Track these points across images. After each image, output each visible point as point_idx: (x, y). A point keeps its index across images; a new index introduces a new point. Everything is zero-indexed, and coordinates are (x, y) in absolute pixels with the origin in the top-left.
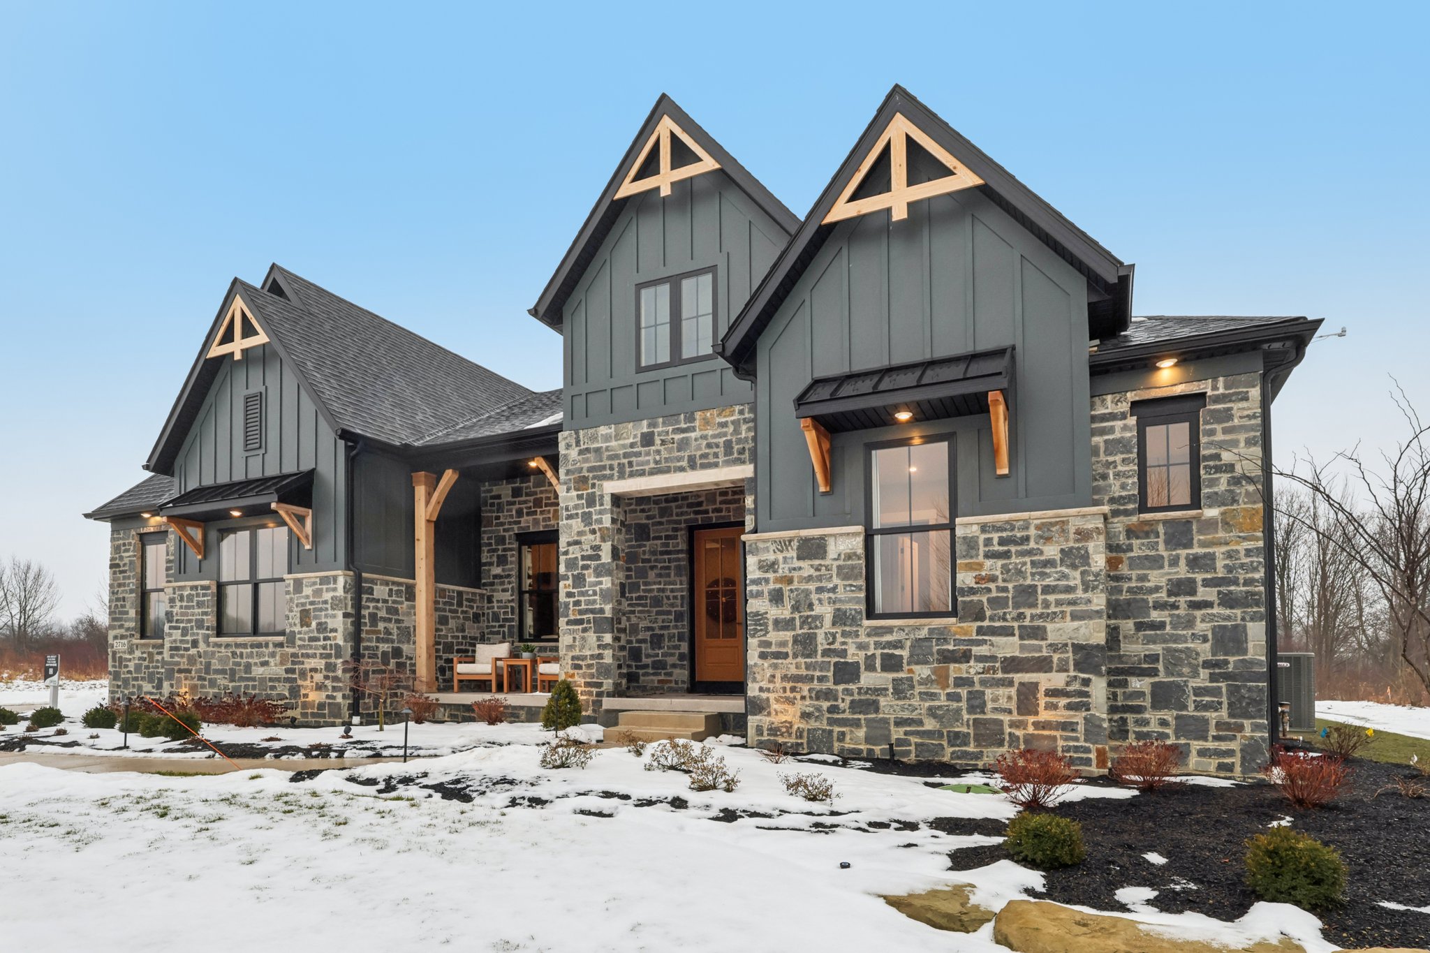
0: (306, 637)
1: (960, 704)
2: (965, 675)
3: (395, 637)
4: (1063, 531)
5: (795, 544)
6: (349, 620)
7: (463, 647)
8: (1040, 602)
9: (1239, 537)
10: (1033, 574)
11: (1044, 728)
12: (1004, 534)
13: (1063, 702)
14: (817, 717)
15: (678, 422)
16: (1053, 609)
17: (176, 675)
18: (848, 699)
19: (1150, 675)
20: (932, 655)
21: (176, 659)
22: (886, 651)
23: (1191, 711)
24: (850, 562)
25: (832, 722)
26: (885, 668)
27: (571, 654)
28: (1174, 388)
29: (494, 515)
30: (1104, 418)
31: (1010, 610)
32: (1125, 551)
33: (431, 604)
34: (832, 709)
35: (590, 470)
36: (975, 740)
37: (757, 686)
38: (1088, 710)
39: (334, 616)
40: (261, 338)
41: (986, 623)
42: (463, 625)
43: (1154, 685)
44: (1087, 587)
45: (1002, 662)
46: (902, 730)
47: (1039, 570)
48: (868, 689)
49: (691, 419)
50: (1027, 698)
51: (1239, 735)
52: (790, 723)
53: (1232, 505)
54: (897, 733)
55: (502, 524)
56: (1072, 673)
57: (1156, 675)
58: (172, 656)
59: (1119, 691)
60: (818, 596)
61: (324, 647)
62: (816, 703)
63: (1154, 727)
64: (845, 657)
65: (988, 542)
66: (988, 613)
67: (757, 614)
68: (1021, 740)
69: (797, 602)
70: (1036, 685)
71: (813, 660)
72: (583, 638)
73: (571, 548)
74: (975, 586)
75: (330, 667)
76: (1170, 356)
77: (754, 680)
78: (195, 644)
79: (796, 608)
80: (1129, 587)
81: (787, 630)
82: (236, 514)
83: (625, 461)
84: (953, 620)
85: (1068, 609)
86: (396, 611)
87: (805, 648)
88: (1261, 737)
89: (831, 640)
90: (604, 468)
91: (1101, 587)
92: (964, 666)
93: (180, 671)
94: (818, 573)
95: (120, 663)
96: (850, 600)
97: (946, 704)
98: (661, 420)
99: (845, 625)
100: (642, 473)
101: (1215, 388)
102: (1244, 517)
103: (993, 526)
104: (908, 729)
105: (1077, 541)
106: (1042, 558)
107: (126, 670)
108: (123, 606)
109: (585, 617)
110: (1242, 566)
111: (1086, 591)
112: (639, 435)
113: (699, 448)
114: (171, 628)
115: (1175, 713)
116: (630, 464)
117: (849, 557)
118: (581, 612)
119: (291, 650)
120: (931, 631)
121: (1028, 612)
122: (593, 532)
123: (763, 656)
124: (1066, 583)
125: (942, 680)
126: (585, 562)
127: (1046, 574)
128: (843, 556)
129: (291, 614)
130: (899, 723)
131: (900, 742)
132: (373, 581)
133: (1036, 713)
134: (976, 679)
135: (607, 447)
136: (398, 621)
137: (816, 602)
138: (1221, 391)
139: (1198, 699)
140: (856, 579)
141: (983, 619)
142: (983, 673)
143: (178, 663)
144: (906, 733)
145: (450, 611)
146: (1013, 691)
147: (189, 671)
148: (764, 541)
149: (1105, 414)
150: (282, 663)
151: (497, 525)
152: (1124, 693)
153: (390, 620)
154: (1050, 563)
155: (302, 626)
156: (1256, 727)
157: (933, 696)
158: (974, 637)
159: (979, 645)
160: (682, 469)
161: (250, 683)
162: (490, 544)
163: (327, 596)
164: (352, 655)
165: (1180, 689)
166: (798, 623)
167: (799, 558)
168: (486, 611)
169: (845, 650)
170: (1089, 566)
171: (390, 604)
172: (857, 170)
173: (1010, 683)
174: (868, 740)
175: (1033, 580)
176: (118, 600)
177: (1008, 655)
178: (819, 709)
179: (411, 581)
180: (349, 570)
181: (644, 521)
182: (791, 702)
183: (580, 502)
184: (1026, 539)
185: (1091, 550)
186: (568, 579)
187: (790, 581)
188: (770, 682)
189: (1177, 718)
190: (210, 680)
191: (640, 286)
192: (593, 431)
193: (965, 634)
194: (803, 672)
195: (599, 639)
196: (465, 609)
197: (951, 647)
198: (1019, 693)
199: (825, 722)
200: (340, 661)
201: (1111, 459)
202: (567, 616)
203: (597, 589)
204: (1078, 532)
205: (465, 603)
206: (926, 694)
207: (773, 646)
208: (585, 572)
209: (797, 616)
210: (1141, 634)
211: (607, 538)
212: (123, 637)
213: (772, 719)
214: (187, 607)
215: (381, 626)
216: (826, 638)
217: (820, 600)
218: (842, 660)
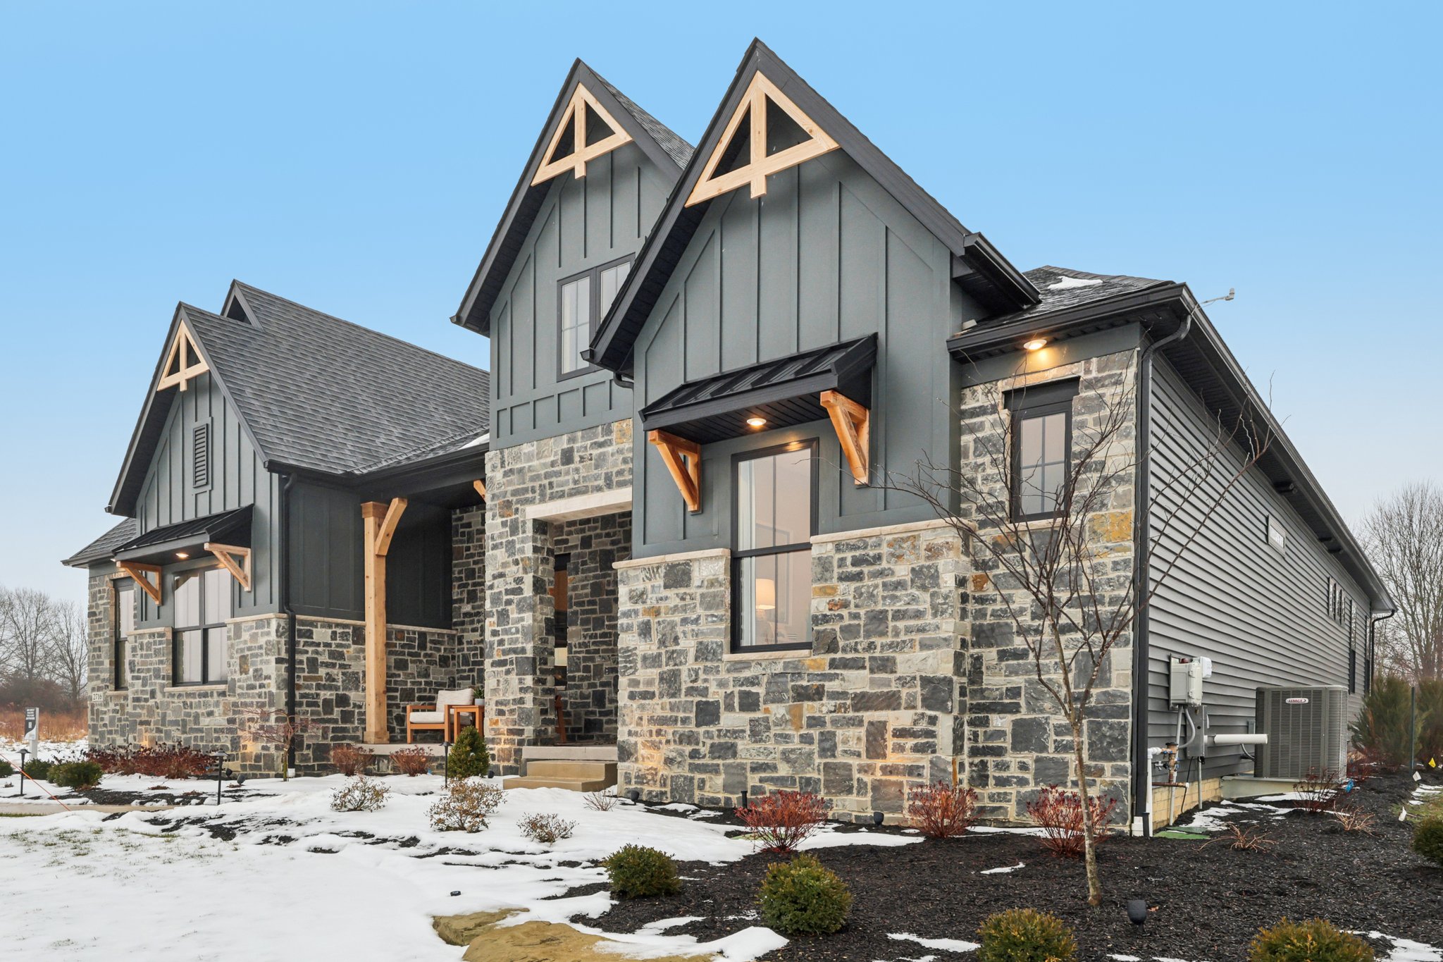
0: (245, 684)
1: (812, 747)
2: (817, 715)
3: (340, 684)
4: (914, 547)
5: (662, 571)
6: (285, 666)
7: (427, 694)
8: (890, 629)
9: (1107, 548)
10: (884, 598)
11: (891, 773)
12: (857, 553)
13: (910, 742)
14: (680, 763)
15: (596, 436)
16: (903, 637)
17: (139, 727)
18: (709, 742)
19: (1011, 712)
20: (787, 691)
21: (138, 710)
22: (744, 688)
23: (1051, 753)
24: (712, 590)
25: (694, 768)
26: (744, 708)
27: (495, 699)
28: (1046, 374)
29: (465, 545)
30: (974, 413)
31: (861, 639)
32: (991, 568)
33: (381, 647)
34: (694, 754)
35: (515, 493)
36: (826, 787)
37: (626, 729)
38: (934, 752)
39: (268, 662)
40: (202, 367)
41: (839, 655)
42: (426, 669)
43: (1015, 723)
44: (936, 612)
45: (853, 699)
46: (757, 776)
47: (891, 593)
48: (728, 731)
49: (608, 431)
50: (875, 740)
51: (1098, 780)
52: (656, 769)
53: (1100, 509)
54: (753, 780)
55: (472, 556)
56: (920, 711)
57: (1018, 711)
58: (135, 707)
59: (980, 730)
60: (682, 628)
61: (260, 696)
62: (679, 747)
63: (1014, 771)
64: (706, 696)
65: (842, 562)
66: (841, 643)
67: (627, 650)
68: (869, 787)
69: (664, 635)
70: (884, 724)
71: (677, 700)
72: (506, 681)
73: (496, 582)
74: (829, 613)
75: (265, 716)
76: (1040, 335)
77: (624, 723)
78: (153, 694)
79: (662, 643)
80: (993, 610)
81: (653, 667)
82: (182, 556)
83: (546, 482)
84: (806, 652)
85: (917, 637)
86: (341, 656)
87: (670, 687)
88: (1121, 783)
89: (694, 677)
90: (525, 490)
91: (950, 611)
92: (816, 704)
93: (142, 723)
94: (683, 603)
95: (98, 716)
96: (712, 632)
97: (799, 746)
98: (579, 434)
99: (706, 659)
100: (562, 495)
101: (1088, 371)
102: (1112, 524)
103: (847, 544)
104: (763, 775)
105: (928, 558)
106: (894, 579)
107: (102, 723)
108: (99, 657)
109: (507, 657)
110: (1109, 581)
111: (935, 615)
112: (560, 452)
113: (615, 465)
114: (134, 678)
115: (1035, 755)
116: (551, 484)
117: (712, 584)
118: (505, 652)
119: (232, 699)
120: (786, 665)
121: (879, 641)
122: (516, 563)
123: (632, 696)
124: (915, 607)
125: (795, 718)
126: (509, 597)
127: (897, 597)
128: (706, 583)
129: (232, 661)
130: (756, 768)
131: (756, 790)
132: (312, 624)
133: (884, 756)
134: (828, 719)
135: (530, 467)
136: (342, 666)
137: (681, 635)
138: (1094, 374)
139: (1059, 738)
140: (717, 608)
141: (835, 650)
142: (834, 711)
143: (140, 715)
144: (761, 780)
145: (410, 654)
146: (862, 731)
147: (148, 723)
148: (635, 568)
149: (975, 408)
150: (225, 714)
151: (468, 556)
152: (985, 732)
153: (333, 665)
154: (899, 585)
155: (241, 673)
156: (1119, 771)
157: (786, 738)
158: (827, 671)
159: (831, 680)
160: (599, 489)
161: (199, 735)
162: (461, 579)
163: (262, 641)
164: (287, 704)
165: (1040, 726)
166: (664, 659)
167: (666, 587)
168: (457, 654)
169: (707, 688)
170: (939, 588)
171: (333, 648)
172: (719, 141)
173: (860, 723)
174: (726, 788)
175: (884, 604)
176: (95, 650)
177: (858, 691)
178: (681, 755)
179: (359, 623)
180: (284, 612)
181: (609, 547)
182: (656, 746)
183: (504, 530)
184: (878, 558)
185: (941, 569)
186: (493, 616)
187: (657, 613)
188: (638, 724)
189: (1037, 760)
190: (166, 731)
191: (562, 282)
192: (516, 449)
193: (818, 668)
194: (668, 714)
195: (521, 681)
196: (429, 652)
197: (805, 683)
198: (869, 733)
199: (687, 768)
200: (273, 709)
201: (980, 460)
202: (491, 657)
203: (519, 626)
204: (929, 549)
205: (429, 645)
206: (781, 735)
207: (641, 685)
208: (509, 607)
209: (663, 651)
210: (1004, 663)
211: (529, 570)
212: (99, 689)
213: (639, 765)
214: (147, 656)
215: (322, 672)
216: (690, 676)
217: (684, 633)
218: (704, 699)
